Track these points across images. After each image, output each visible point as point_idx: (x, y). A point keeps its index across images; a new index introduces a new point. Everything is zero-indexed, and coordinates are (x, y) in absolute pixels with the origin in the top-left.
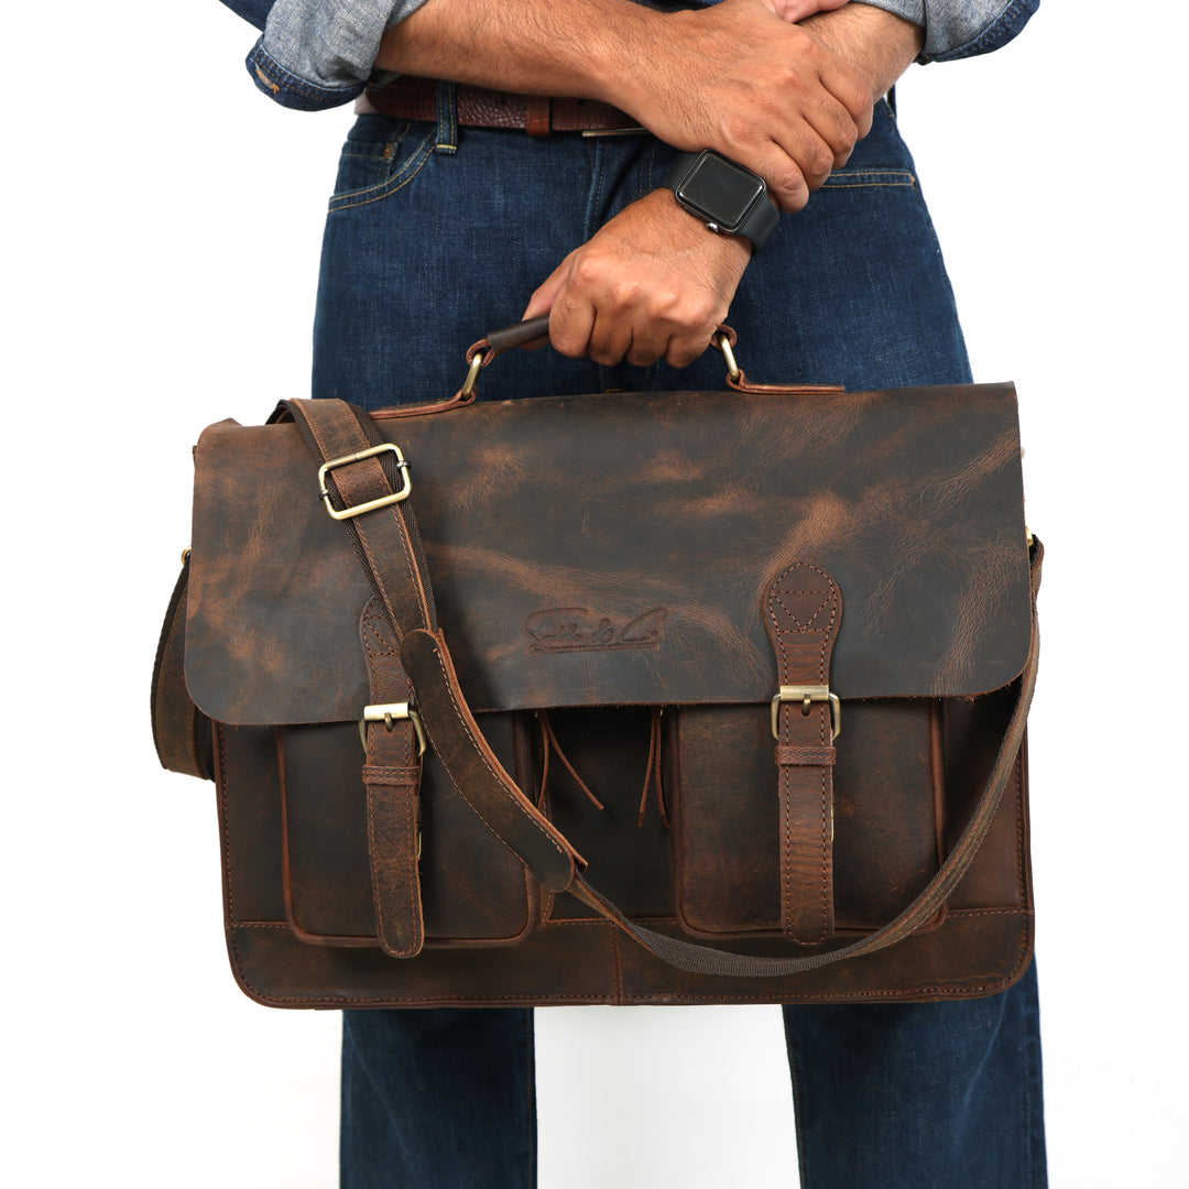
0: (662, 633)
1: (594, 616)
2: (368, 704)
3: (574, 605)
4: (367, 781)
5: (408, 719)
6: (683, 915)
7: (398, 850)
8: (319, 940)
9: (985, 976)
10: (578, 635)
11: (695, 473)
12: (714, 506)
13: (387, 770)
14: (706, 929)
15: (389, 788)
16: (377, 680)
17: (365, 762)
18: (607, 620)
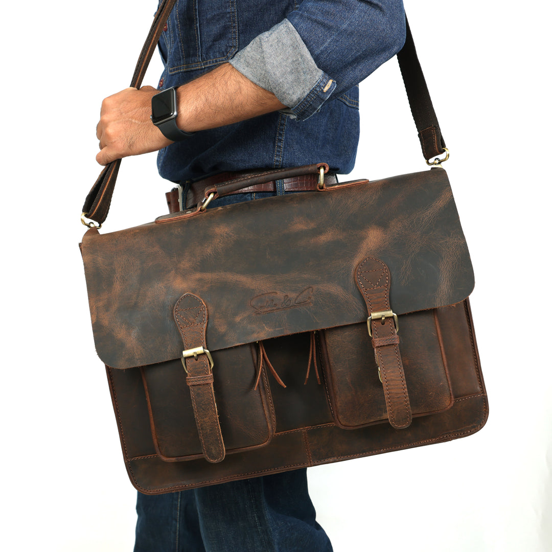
0: (313, 298)
1: (280, 295)
2: (184, 350)
3: (271, 291)
4: (189, 384)
5: (205, 354)
6: (339, 421)
7: (209, 414)
8: (173, 459)
9: (470, 426)
10: (275, 304)
11: (312, 225)
12: (324, 238)
13: (199, 378)
14: (351, 425)
15: (201, 386)
16: (187, 338)
17: (187, 376)
18: (287, 296)
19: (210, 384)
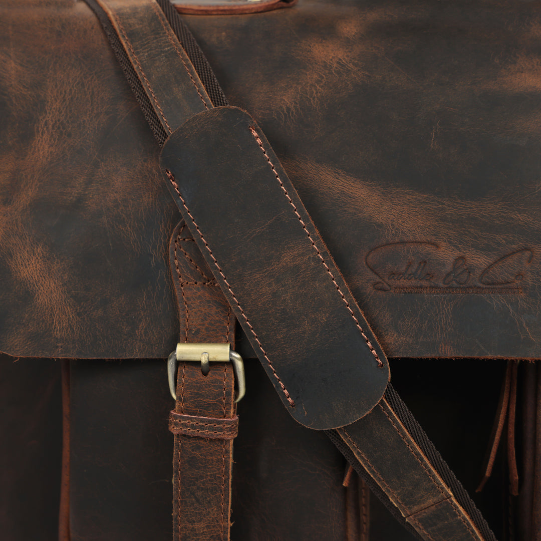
0: (528, 278)
1: (446, 255)
2: (179, 342)
3: (424, 238)
4: (175, 430)
5: (231, 363)
7: (208, 513)
10: (428, 274)
13: (203, 421)
15: (202, 442)
16: (189, 317)
17: (173, 407)
18: (463, 258)
19: (229, 441)
